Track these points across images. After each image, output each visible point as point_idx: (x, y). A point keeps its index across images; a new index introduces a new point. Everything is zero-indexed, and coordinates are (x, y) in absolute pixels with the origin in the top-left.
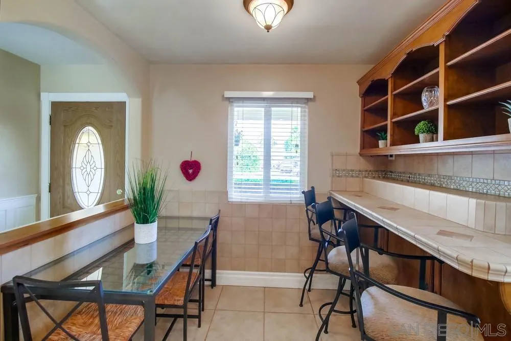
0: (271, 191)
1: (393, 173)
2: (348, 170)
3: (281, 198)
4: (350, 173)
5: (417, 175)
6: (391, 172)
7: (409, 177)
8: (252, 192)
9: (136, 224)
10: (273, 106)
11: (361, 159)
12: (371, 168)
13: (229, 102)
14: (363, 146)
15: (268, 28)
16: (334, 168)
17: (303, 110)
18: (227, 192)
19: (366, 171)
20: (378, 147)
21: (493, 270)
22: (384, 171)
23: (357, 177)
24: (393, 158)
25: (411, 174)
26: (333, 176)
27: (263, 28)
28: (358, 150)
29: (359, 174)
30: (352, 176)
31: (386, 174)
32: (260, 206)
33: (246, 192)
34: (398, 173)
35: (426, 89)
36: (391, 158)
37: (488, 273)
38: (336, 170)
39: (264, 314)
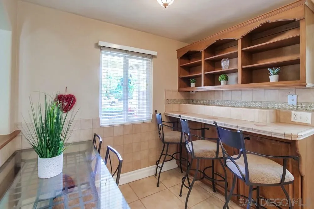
0: (129, 115)
1: (194, 100)
2: (173, 100)
3: (138, 119)
4: (174, 101)
5: (210, 101)
6: (192, 100)
7: (205, 102)
8: (114, 118)
9: (39, 159)
10: (131, 58)
11: (179, 93)
12: (183, 98)
13: (101, 49)
14: (180, 87)
15: (165, 5)
16: (166, 99)
17: (148, 62)
18: (99, 119)
19: (181, 100)
20: (191, 87)
21: (294, 136)
22: (188, 100)
23: (177, 103)
24: (194, 93)
25: (206, 100)
26: (166, 103)
27: (162, 4)
28: (177, 88)
29: (178, 102)
30: (175, 103)
31: (189, 101)
32: (124, 126)
33: (111, 118)
34: (197, 100)
35: (223, 59)
36: (193, 93)
37: (292, 137)
38: (167, 100)
39: (140, 201)
